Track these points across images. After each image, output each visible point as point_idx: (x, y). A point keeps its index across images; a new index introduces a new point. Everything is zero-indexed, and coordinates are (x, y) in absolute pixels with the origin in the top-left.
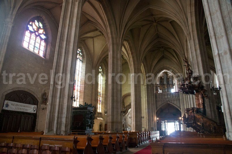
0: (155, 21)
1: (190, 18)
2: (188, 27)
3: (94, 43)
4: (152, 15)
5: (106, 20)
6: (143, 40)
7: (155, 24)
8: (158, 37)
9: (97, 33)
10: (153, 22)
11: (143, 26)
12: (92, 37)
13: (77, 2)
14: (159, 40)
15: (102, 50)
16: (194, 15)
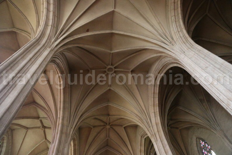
0: (109, 124)
1: (154, 118)
2: (152, 127)
3: (26, 137)
4: (109, 115)
5: (60, 102)
6: (91, 145)
7: (108, 127)
8: (107, 145)
9: (37, 123)
10: (107, 124)
11: (94, 127)
12: (27, 128)
13: (49, 48)
14: (107, 149)
15: (32, 150)
16: (158, 115)
